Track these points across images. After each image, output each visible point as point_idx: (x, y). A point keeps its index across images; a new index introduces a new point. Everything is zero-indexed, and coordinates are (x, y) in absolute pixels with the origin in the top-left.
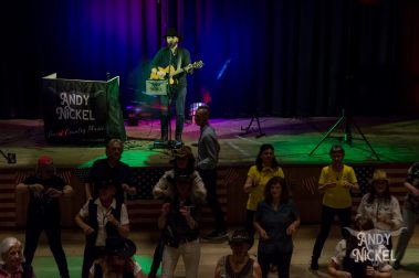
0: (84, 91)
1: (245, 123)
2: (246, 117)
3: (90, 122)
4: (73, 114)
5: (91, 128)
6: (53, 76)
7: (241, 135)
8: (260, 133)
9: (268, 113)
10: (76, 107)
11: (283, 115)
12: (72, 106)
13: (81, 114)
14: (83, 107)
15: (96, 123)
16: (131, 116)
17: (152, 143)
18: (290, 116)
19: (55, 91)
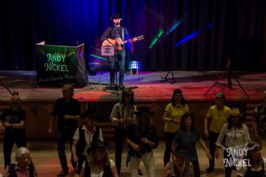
0: (62, 53)
1: (164, 74)
2: (165, 70)
3: (66, 73)
4: (55, 67)
5: (66, 76)
6: (43, 43)
7: (161, 82)
8: (174, 81)
9: (179, 68)
10: (57, 63)
11: (188, 69)
12: (54, 62)
13: (60, 68)
14: (61, 63)
15: (70, 74)
16: (91, 69)
17: (105, 86)
18: (193, 70)
19: (43, 52)
